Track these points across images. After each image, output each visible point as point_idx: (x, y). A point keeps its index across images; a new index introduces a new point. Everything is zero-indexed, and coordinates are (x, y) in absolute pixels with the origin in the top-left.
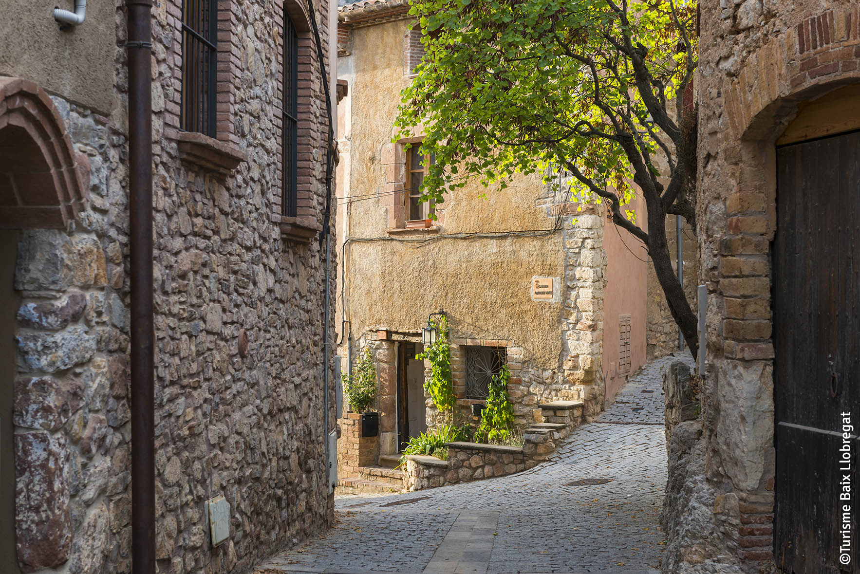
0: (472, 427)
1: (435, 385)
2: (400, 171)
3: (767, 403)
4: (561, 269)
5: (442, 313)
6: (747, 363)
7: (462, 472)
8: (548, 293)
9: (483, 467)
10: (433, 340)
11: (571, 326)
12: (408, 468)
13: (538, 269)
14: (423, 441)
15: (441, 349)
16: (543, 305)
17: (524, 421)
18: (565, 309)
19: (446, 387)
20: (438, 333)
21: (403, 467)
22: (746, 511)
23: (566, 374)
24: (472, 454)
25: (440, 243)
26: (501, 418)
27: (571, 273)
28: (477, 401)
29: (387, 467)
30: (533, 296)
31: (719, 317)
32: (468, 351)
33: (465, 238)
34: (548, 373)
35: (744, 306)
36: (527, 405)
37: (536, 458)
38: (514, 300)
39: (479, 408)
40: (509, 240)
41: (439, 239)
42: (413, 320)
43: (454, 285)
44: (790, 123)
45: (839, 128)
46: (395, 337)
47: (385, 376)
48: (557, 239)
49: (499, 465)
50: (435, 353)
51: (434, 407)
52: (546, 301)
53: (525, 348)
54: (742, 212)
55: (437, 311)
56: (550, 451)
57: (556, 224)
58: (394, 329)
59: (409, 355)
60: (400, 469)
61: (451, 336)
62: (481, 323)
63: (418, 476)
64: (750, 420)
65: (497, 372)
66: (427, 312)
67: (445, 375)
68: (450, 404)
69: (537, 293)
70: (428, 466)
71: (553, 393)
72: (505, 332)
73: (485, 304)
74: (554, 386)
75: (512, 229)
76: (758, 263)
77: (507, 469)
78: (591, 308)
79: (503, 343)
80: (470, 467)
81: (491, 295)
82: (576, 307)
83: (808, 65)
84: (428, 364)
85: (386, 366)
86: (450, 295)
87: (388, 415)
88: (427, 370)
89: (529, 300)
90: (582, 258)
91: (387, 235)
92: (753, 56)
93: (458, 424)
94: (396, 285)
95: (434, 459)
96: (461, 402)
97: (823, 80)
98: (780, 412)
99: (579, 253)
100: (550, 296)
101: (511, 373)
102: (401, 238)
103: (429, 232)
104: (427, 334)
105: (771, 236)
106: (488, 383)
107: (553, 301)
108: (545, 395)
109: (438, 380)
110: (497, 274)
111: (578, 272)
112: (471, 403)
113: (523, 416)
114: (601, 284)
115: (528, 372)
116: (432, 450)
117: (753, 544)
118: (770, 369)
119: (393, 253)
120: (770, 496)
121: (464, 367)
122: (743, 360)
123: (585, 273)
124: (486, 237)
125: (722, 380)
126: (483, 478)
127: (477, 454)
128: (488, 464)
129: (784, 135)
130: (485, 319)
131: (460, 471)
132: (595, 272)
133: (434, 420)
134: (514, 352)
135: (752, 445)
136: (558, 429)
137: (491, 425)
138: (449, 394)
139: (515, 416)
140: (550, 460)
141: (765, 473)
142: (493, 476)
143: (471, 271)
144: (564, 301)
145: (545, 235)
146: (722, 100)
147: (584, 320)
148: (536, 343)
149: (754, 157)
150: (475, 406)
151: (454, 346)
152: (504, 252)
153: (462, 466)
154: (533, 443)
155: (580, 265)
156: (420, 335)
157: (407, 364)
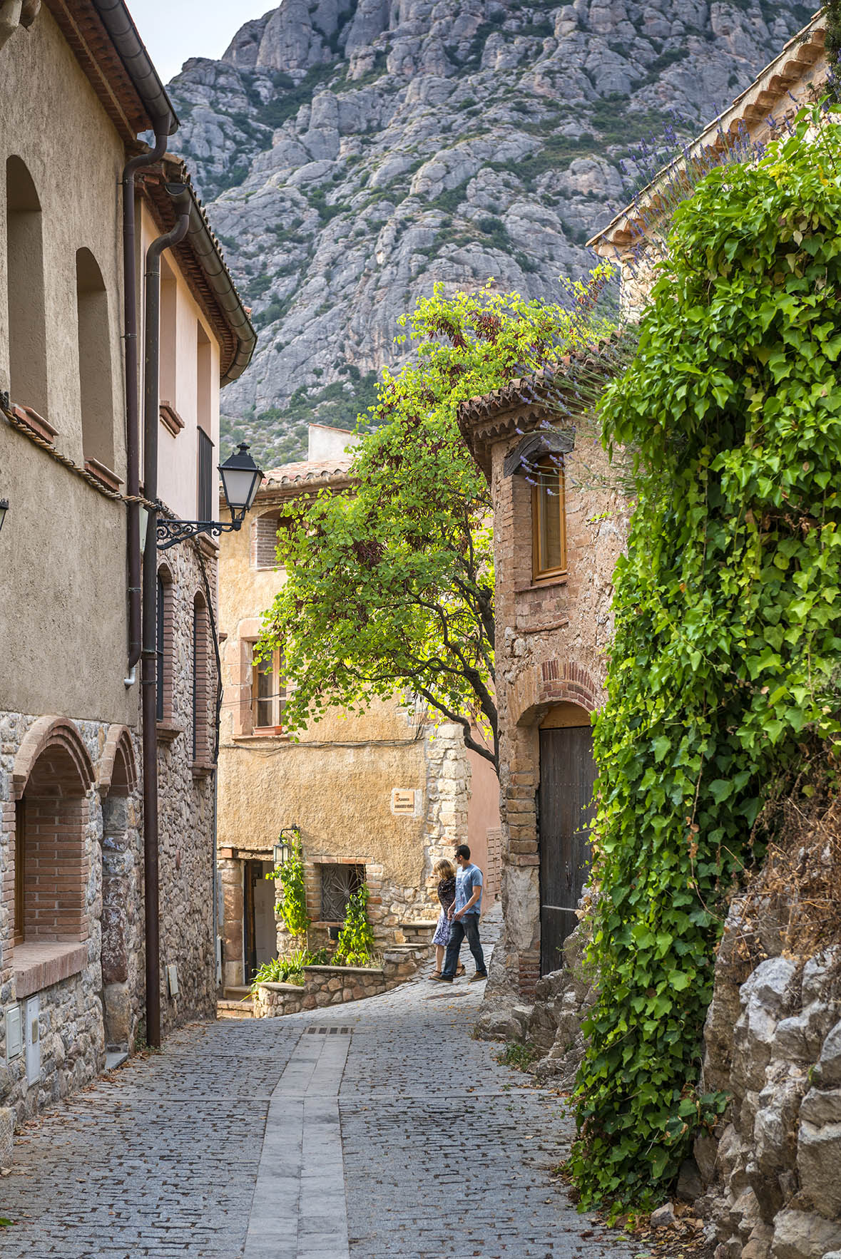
0: (328, 952)
1: (288, 907)
2: (246, 672)
3: (535, 893)
4: (422, 781)
5: (294, 828)
6: (522, 868)
7: (320, 997)
8: (410, 806)
9: (341, 990)
10: (286, 858)
11: (433, 841)
12: (260, 996)
13: (399, 781)
14: (274, 968)
15: (294, 868)
16: (403, 819)
17: (385, 944)
18: (426, 824)
19: (299, 909)
20: (290, 851)
21: (254, 996)
22: (523, 963)
23: (428, 892)
24: (330, 978)
25: (292, 752)
26: (360, 942)
27: (433, 785)
28: (333, 924)
29: (233, 999)
30: (393, 809)
31: (507, 838)
32: (324, 870)
33: (320, 747)
34: (410, 892)
35: (519, 832)
36: (388, 926)
37: (396, 979)
38: (373, 814)
39: (335, 932)
40: (368, 749)
41: (290, 748)
42: (262, 836)
43: (308, 798)
44: (546, 716)
45: (568, 724)
46: (241, 855)
47: (230, 899)
48: (418, 749)
49: (358, 987)
50: (287, 872)
51: (286, 931)
52: (408, 814)
53: (385, 865)
54: (518, 772)
55: (289, 826)
56: (411, 971)
57: (418, 733)
58: (240, 847)
59: (256, 875)
60: (250, 1000)
61: (304, 853)
62: (338, 838)
63: (271, 1004)
64: (524, 904)
65: (356, 891)
66: (279, 827)
67: (298, 895)
68: (304, 927)
69: (397, 807)
70: (282, 992)
71: (415, 912)
72: (363, 849)
73: (342, 817)
74: (416, 905)
75: (371, 738)
76: (529, 804)
77: (367, 991)
78: (454, 822)
79: (361, 860)
80: (328, 991)
81: (349, 809)
82: (438, 821)
83: (547, 688)
84: (279, 884)
85: (231, 887)
86: (303, 809)
87: (234, 942)
88: (278, 891)
89: (389, 814)
90: (444, 771)
91: (232, 742)
92: (522, 674)
93: (312, 949)
94: (243, 798)
95: (288, 985)
96: (316, 925)
97: (555, 699)
98: (543, 900)
99: (441, 764)
100: (411, 809)
101: (371, 893)
102: (247, 746)
103: (279, 740)
104: (279, 852)
105: (536, 787)
106: (345, 903)
107: (414, 815)
108: (407, 915)
109: (291, 901)
110: (355, 785)
111: (440, 784)
112: (328, 926)
113: (384, 938)
114: (465, 796)
115: (388, 891)
116: (285, 977)
117: (527, 984)
118: (537, 872)
119: (239, 763)
120: (537, 953)
121: (319, 886)
122: (519, 866)
123: (448, 786)
124: (342, 746)
125: (509, 880)
126: (342, 1002)
127: (336, 977)
128: (348, 987)
129: (543, 723)
130: (342, 834)
131: (317, 995)
132: (458, 784)
133: (286, 946)
134: (374, 870)
135: (526, 920)
136: (420, 949)
137: (349, 948)
138: (302, 916)
139: (376, 939)
140: (411, 981)
141: (534, 938)
142: (352, 1000)
143: (326, 783)
144: (426, 815)
145: (406, 744)
146: (506, 698)
147: (446, 835)
148: (397, 858)
149: (525, 737)
150: (331, 928)
151: (307, 864)
152: (362, 763)
153: (320, 990)
154: (394, 963)
155: (442, 777)
156: (271, 852)
157: (254, 885)
